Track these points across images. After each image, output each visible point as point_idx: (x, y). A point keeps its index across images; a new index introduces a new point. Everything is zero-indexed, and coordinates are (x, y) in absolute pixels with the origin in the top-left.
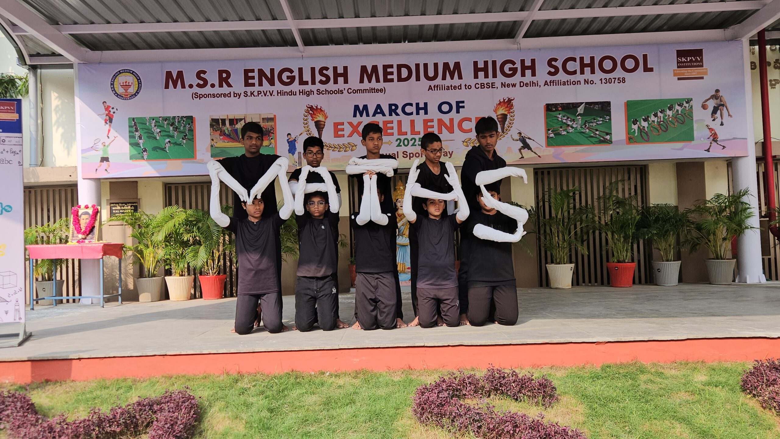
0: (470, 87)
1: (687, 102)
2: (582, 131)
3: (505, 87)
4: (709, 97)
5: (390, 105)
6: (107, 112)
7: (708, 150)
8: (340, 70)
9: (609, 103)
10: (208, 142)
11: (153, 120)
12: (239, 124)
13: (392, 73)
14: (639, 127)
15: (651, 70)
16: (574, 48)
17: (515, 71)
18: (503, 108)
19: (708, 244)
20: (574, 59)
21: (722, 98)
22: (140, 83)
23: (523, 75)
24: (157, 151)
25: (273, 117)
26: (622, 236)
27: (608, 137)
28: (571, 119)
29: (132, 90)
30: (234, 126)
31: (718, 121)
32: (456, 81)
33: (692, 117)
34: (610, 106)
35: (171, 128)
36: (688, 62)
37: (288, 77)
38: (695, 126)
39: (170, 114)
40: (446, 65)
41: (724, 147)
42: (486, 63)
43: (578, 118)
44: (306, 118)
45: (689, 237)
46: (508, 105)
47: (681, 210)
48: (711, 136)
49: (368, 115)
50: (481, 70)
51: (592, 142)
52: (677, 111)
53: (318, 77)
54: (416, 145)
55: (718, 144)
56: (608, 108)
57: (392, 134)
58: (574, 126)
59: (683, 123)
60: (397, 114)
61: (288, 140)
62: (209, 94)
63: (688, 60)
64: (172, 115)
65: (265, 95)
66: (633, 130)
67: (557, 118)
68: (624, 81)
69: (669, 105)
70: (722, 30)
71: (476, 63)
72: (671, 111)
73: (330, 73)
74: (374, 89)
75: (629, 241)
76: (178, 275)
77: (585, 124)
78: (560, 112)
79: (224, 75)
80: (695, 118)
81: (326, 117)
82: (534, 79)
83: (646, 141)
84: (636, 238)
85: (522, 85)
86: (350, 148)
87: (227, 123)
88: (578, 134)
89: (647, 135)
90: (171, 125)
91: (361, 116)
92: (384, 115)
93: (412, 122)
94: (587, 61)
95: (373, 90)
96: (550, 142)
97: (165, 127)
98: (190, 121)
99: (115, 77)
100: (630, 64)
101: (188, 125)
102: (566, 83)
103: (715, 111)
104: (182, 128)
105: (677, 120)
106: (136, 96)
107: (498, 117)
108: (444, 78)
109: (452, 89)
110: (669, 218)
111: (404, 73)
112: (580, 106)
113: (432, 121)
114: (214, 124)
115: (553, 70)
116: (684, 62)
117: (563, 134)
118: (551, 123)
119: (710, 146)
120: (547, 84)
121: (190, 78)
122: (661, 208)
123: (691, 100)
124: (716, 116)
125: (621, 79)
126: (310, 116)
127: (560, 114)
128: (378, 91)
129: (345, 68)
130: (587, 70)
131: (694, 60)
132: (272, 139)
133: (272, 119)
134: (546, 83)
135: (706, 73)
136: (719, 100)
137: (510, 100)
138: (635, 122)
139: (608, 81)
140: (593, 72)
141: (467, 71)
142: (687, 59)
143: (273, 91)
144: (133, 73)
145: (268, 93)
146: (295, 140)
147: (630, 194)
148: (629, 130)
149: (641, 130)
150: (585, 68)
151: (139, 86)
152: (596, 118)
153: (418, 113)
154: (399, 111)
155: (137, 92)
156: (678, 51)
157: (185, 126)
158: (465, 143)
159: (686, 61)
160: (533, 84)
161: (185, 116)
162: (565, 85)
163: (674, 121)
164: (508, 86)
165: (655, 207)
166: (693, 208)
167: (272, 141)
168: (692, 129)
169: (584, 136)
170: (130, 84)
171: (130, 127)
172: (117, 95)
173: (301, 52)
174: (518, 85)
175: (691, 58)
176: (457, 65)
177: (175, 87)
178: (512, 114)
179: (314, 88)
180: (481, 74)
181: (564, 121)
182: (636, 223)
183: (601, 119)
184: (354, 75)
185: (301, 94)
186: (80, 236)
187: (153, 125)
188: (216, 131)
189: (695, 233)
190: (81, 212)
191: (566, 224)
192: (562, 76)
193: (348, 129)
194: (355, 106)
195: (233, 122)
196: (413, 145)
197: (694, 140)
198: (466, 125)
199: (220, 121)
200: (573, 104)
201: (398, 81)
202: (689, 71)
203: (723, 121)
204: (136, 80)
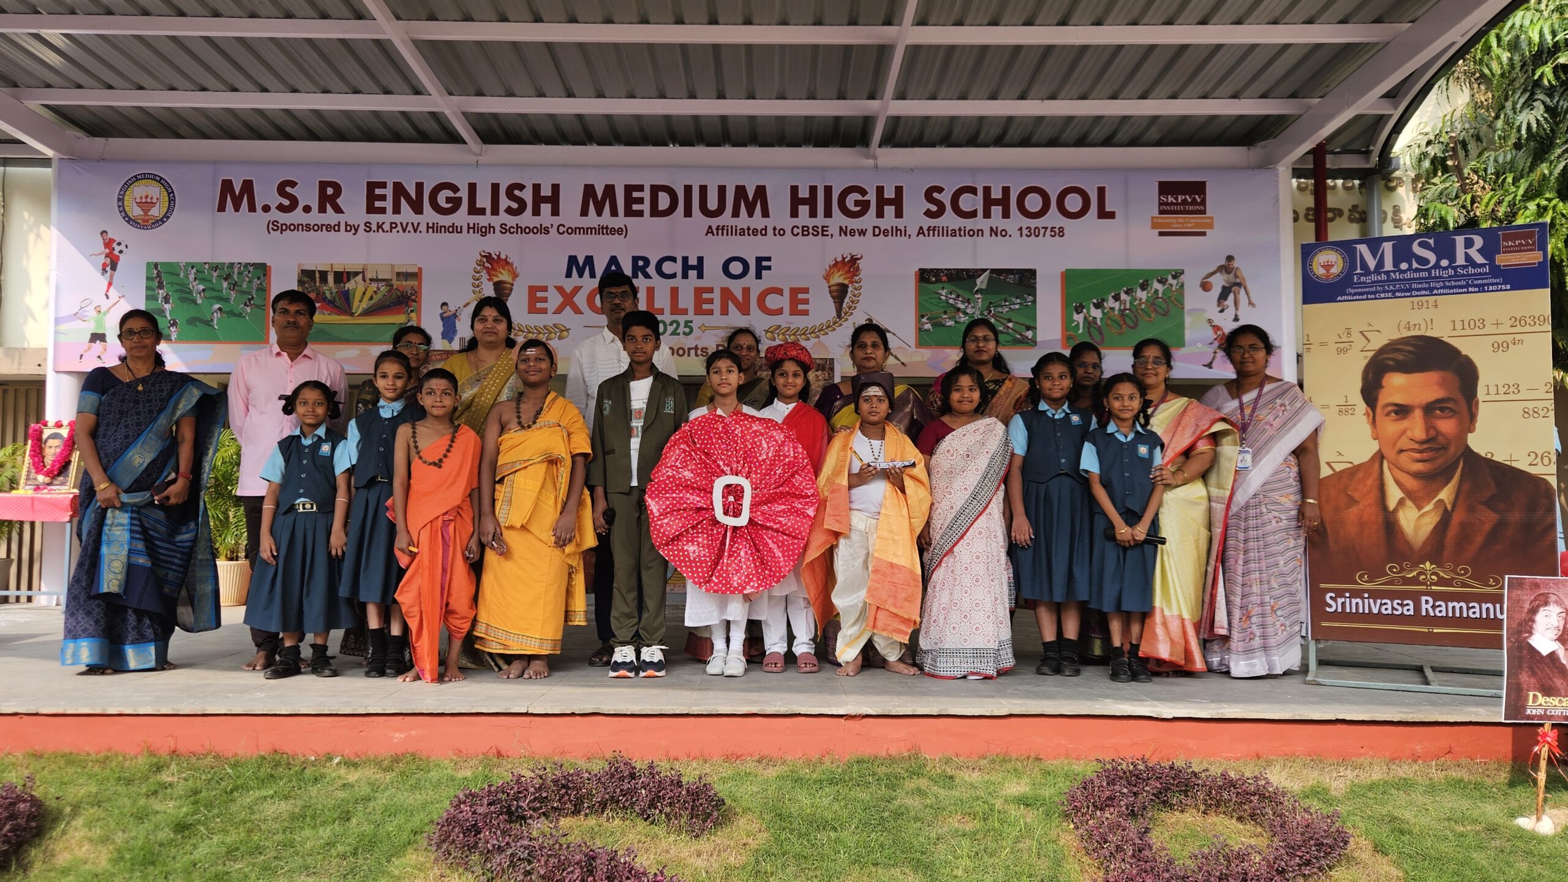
0: (782, 232)
1: (1175, 277)
3: (846, 235)
4: (1214, 268)
5: (635, 259)
6: (107, 251)
7: (1209, 366)
9: (1033, 273)
11: (193, 267)
12: (352, 281)
13: (640, 201)
14: (1085, 318)
15: (1111, 215)
16: (974, 171)
17: (864, 206)
18: (841, 272)
20: (973, 190)
21: (1239, 274)
22: (172, 200)
23: (880, 214)
24: (196, 326)
25: (415, 270)
27: (1029, 334)
28: (964, 298)
29: (156, 212)
30: (342, 285)
32: (757, 221)
33: (1183, 304)
34: (1035, 278)
35: (225, 285)
36: (1179, 204)
37: (448, 200)
38: (1188, 320)
39: (224, 258)
40: (741, 191)
42: (813, 189)
43: (977, 296)
44: (477, 275)
46: (850, 268)
48: (1216, 339)
50: (804, 202)
52: (1156, 291)
53: (504, 202)
54: (678, 334)
56: (1032, 281)
58: (968, 311)
59: (1165, 314)
60: (647, 276)
61: (441, 315)
62: (298, 225)
63: (1180, 201)
64: (227, 260)
65: (404, 231)
66: (1076, 323)
67: (938, 296)
68: (1061, 234)
69: (1141, 281)
70: (1245, 148)
71: (794, 190)
72: (1145, 292)
73: (527, 195)
74: (607, 228)
77: (989, 307)
78: (945, 285)
79: (330, 191)
80: (1188, 306)
81: (515, 276)
82: (900, 223)
85: (877, 232)
86: (558, 334)
87: (331, 278)
89: (1101, 333)
90: (226, 279)
91: (581, 275)
93: (674, 292)
94: (996, 194)
95: (604, 230)
97: (214, 281)
98: (260, 273)
99: (127, 186)
100: (1073, 203)
101: (256, 280)
102: (958, 232)
103: (1223, 296)
104: (245, 285)
105: (1155, 309)
106: (164, 222)
107: (832, 288)
108: (736, 214)
109: (749, 235)
111: (664, 201)
112: (980, 275)
113: (710, 290)
114: (306, 279)
115: (934, 208)
116: (1172, 204)
117: (948, 324)
119: (1214, 358)
120: (923, 233)
121: (267, 194)
123: (1182, 273)
124: (1226, 303)
125: (1057, 230)
126: (485, 271)
127: (943, 288)
128: (613, 231)
129: (556, 188)
130: (997, 210)
131: (1190, 200)
132: (412, 311)
133: (416, 276)
134: (921, 231)
135: (1211, 226)
136: (1232, 274)
137: (854, 260)
138: (1079, 309)
139: (1032, 231)
140: (1006, 214)
141: (779, 202)
142: (1176, 199)
143: (419, 224)
144: (161, 180)
145: (410, 228)
146: (455, 316)
148: (1067, 320)
149: (1091, 323)
150: (993, 208)
151: (169, 205)
152: (1008, 298)
153: (685, 276)
154: (651, 270)
155: (167, 217)
156: (1161, 184)
157: (250, 282)
158: (769, 334)
159: (1174, 201)
160: (897, 231)
161: (252, 262)
162: (955, 236)
163: (1148, 310)
164: (852, 233)
167: (413, 315)
168: (1181, 326)
170: (154, 200)
171: (148, 279)
172: (129, 220)
173: (476, 155)
174: (870, 232)
175: (1184, 197)
177: (237, 209)
178: (857, 285)
179: (496, 221)
180: (804, 210)
181: (951, 301)
183: (1019, 301)
184: (571, 201)
185: (471, 231)
186: (41, 478)
187: (191, 277)
190: (47, 433)
192: (949, 219)
193: (554, 299)
194: (570, 257)
195: (342, 277)
196: (674, 333)
197: (1183, 345)
198: (772, 301)
199: (317, 275)
200: (968, 270)
201: (652, 216)
202: (1180, 220)
203: (1239, 313)
204: (166, 194)
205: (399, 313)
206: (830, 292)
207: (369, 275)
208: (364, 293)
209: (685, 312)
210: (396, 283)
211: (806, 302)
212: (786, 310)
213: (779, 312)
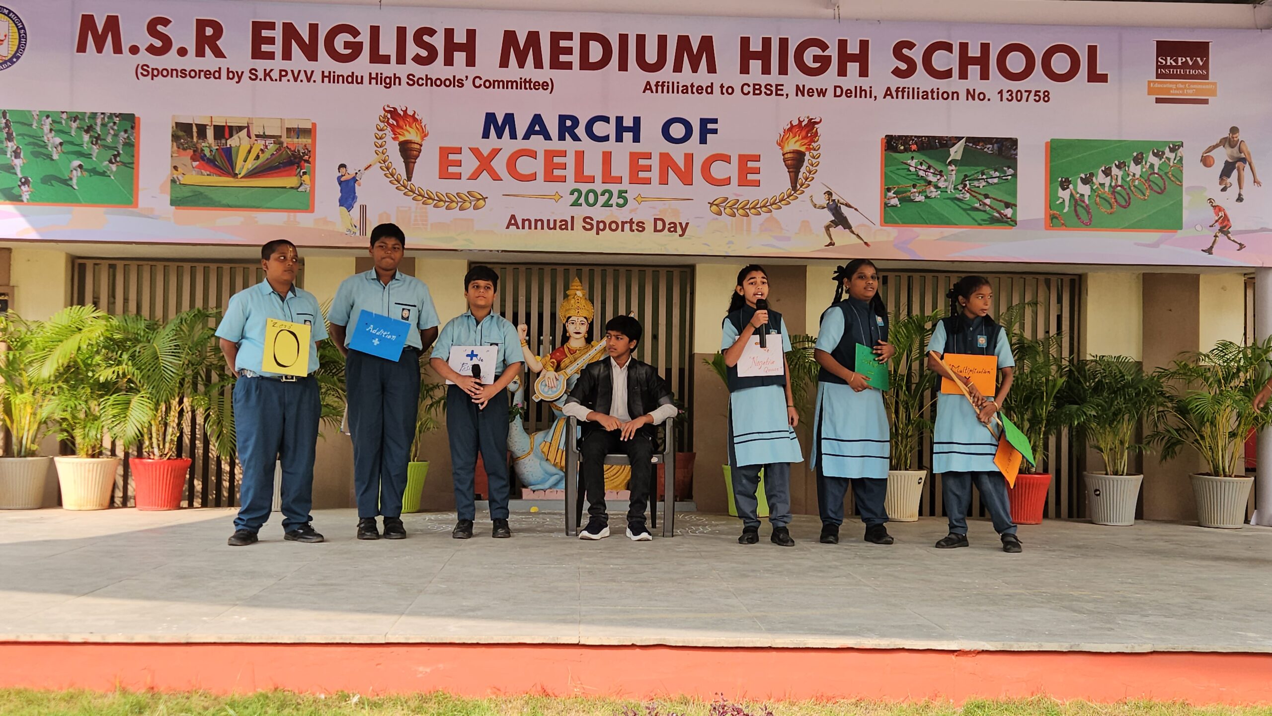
0: (730, 91)
1: (1172, 150)
2: (957, 196)
3: (803, 95)
4: (1218, 141)
5: (562, 119)
7: (1209, 251)
8: (460, 38)
9: (1014, 142)
10: (166, 173)
11: (48, 117)
12: (235, 137)
13: (569, 51)
14: (1072, 195)
15: (1103, 78)
17: (825, 62)
18: (797, 138)
19: (1199, 443)
20: (948, 47)
21: (1243, 147)
22: (22, 37)
23: (842, 72)
24: (52, 185)
25: (309, 126)
26: (1026, 417)
27: (1009, 212)
28: (936, 170)
29: (5, 51)
30: (223, 141)
31: (1233, 191)
32: (703, 77)
33: (1181, 181)
34: (1016, 148)
35: (86, 138)
36: (1180, 67)
37: (347, 45)
38: (1186, 199)
39: (86, 106)
40: (684, 42)
41: (1242, 246)
42: (767, 42)
43: (950, 168)
44: (380, 133)
45: (1161, 427)
46: (807, 134)
47: (1149, 370)
48: (1217, 221)
49: (513, 136)
50: (756, 56)
51: (976, 221)
52: (1152, 166)
53: (412, 49)
54: (611, 205)
55: (1229, 238)
56: (1013, 152)
57: (563, 179)
58: (940, 185)
59: (1161, 192)
60: (576, 138)
61: (339, 178)
62: (172, 70)
63: (1180, 64)
64: (89, 110)
65: (296, 80)
66: (1061, 200)
67: (907, 167)
68: (1046, 99)
69: (1135, 154)
70: (1251, 6)
71: (745, 41)
72: (1140, 166)
73: (438, 42)
74: (530, 82)
75: (1040, 429)
76: (85, 456)
77: (964, 180)
78: (914, 154)
79: (209, 31)
80: (1186, 184)
81: (424, 135)
82: (864, 83)
83: (1086, 224)
84: (1053, 422)
85: (838, 93)
86: (473, 203)
87: (210, 133)
88: (949, 202)
89: (1089, 213)
90: (87, 131)
91: (500, 136)
92: (548, 137)
93: (607, 157)
94: (974, 52)
95: (527, 84)
96: (889, 215)
97: (73, 133)
98: (128, 125)
100: (1060, 63)
101: (122, 133)
102: (930, 95)
103: (1227, 171)
104: (109, 139)
105: (1150, 186)
106: (13, 63)
107: (786, 156)
108: (678, 68)
109: (693, 93)
110: (1124, 387)
111: (596, 52)
112: (954, 144)
113: (648, 156)
114: (181, 133)
115: (903, 66)
116: (1171, 66)
117: (917, 199)
118: (893, 176)
119: (1214, 242)
120: (891, 95)
121: (134, 33)
122: (1109, 364)
123: (1181, 145)
124: (1229, 180)
125: (1041, 94)
126: (389, 129)
127: (912, 158)
128: (537, 86)
129: (471, 34)
130: (974, 70)
131: (1191, 63)
132: (305, 173)
133: (309, 132)
134: (888, 93)
135: (1213, 93)
136: (1236, 148)
137: (812, 124)
138: (1065, 184)
139: (1014, 95)
140: (985, 75)
141: (727, 56)
142: (1176, 61)
143: (313, 72)
144: (9, 14)
145: (302, 76)
146: (354, 180)
147: (1048, 332)
148: (1051, 201)
149: (1077, 202)
150: (970, 67)
151: (20, 43)
152: (986, 171)
153: (619, 139)
154: (580, 131)
155: (16, 56)
156: (1159, 43)
157: (116, 135)
158: (714, 207)
159: (1174, 64)
160: (861, 92)
161: (118, 112)
162: (927, 98)
163: (1143, 188)
164: (811, 92)
165: (1096, 361)
166: (1173, 368)
167: (306, 178)
168: (1179, 205)
169: (960, 207)
170: (2, 38)
174: (830, 92)
175: (1184, 60)
176: (707, 43)
177: (100, 50)
178: (815, 153)
179: (402, 71)
180: (755, 65)
181: (921, 173)
182: (1057, 393)
183: (997, 174)
184: (489, 49)
185: (374, 81)
187: (46, 128)
188: (184, 149)
189: (1173, 420)
191: (914, 386)
192: (921, 80)
193: (470, 163)
194: (487, 114)
195: (222, 132)
196: (606, 205)
197: (1181, 229)
198: (719, 170)
199: (195, 129)
200: (940, 138)
201: (582, 68)
202: (1180, 86)
203: (1242, 193)
204: (16, 30)
205: (289, 175)
206: (785, 160)
207: (255, 131)
208: (249, 152)
209: (619, 180)
210: (285, 140)
211: (757, 171)
212: (735, 180)
213: (727, 182)
